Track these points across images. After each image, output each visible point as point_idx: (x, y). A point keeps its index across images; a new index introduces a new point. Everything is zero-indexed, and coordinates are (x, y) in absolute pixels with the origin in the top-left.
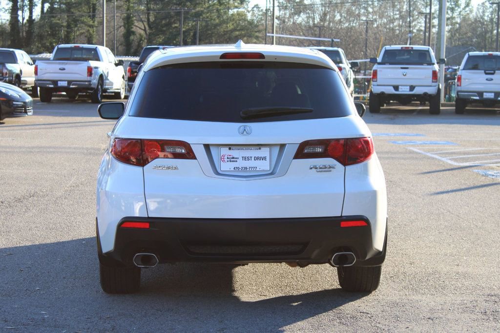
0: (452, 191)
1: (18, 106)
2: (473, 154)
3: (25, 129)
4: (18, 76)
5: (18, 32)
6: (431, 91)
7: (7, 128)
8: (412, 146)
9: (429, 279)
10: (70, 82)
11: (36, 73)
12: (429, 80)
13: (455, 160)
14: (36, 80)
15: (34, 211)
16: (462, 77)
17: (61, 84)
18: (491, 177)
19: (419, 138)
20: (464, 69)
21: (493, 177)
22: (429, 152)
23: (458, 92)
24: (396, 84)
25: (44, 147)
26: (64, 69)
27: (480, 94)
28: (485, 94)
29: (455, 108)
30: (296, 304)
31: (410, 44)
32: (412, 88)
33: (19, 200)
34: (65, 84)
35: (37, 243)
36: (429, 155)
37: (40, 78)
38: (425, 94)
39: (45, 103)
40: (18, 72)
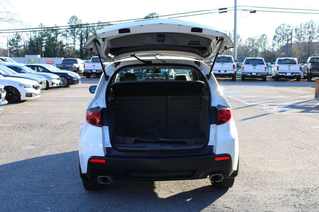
0: (251, 118)
1: (75, 81)
2: (254, 99)
3: (77, 89)
4: (78, 69)
5: (83, 52)
6: (233, 72)
7: (71, 89)
8: (229, 95)
9: (256, 177)
10: (97, 70)
11: (84, 67)
12: (232, 68)
13: (248, 102)
14: (85, 70)
15: (68, 132)
16: (244, 67)
17: (93, 71)
18: (264, 110)
19: (231, 91)
20: (245, 64)
21: (266, 110)
22: (236, 98)
23: (243, 73)
24: (219, 70)
25: (82, 98)
26: (95, 66)
27: (251, 73)
28: (253, 73)
29: (241, 78)
30: (189, 200)
31: (224, 55)
32: (225, 71)
33: (63, 126)
34: (95, 71)
35: (63, 152)
36: (237, 99)
37: (86, 69)
38: (231, 74)
39: (88, 78)
40: (78, 67)
